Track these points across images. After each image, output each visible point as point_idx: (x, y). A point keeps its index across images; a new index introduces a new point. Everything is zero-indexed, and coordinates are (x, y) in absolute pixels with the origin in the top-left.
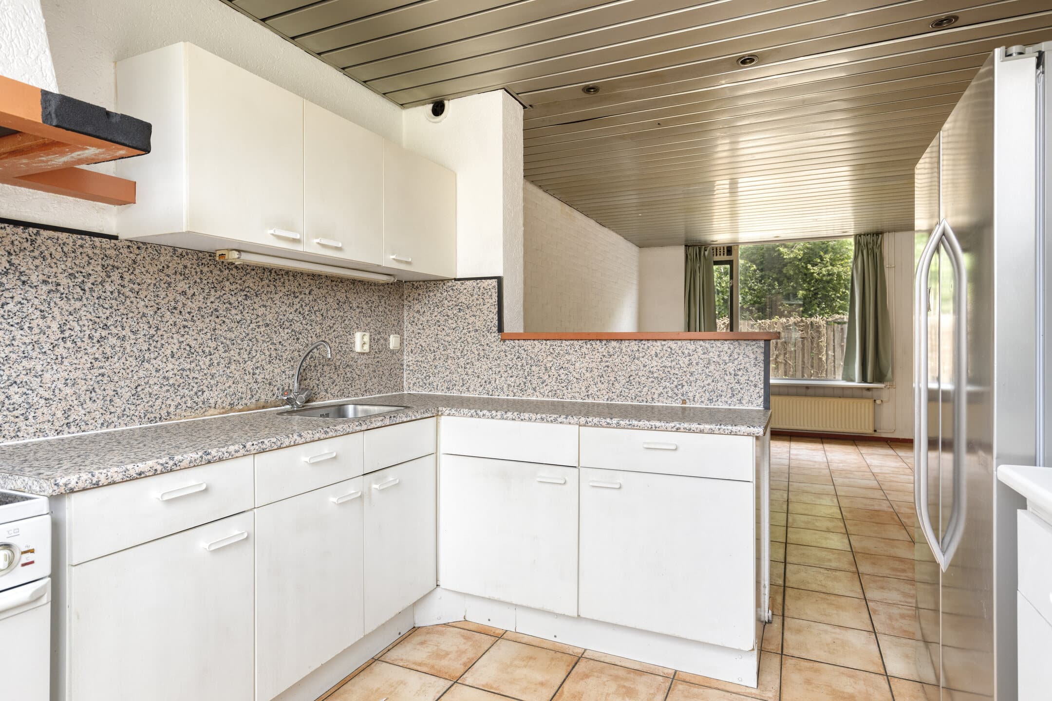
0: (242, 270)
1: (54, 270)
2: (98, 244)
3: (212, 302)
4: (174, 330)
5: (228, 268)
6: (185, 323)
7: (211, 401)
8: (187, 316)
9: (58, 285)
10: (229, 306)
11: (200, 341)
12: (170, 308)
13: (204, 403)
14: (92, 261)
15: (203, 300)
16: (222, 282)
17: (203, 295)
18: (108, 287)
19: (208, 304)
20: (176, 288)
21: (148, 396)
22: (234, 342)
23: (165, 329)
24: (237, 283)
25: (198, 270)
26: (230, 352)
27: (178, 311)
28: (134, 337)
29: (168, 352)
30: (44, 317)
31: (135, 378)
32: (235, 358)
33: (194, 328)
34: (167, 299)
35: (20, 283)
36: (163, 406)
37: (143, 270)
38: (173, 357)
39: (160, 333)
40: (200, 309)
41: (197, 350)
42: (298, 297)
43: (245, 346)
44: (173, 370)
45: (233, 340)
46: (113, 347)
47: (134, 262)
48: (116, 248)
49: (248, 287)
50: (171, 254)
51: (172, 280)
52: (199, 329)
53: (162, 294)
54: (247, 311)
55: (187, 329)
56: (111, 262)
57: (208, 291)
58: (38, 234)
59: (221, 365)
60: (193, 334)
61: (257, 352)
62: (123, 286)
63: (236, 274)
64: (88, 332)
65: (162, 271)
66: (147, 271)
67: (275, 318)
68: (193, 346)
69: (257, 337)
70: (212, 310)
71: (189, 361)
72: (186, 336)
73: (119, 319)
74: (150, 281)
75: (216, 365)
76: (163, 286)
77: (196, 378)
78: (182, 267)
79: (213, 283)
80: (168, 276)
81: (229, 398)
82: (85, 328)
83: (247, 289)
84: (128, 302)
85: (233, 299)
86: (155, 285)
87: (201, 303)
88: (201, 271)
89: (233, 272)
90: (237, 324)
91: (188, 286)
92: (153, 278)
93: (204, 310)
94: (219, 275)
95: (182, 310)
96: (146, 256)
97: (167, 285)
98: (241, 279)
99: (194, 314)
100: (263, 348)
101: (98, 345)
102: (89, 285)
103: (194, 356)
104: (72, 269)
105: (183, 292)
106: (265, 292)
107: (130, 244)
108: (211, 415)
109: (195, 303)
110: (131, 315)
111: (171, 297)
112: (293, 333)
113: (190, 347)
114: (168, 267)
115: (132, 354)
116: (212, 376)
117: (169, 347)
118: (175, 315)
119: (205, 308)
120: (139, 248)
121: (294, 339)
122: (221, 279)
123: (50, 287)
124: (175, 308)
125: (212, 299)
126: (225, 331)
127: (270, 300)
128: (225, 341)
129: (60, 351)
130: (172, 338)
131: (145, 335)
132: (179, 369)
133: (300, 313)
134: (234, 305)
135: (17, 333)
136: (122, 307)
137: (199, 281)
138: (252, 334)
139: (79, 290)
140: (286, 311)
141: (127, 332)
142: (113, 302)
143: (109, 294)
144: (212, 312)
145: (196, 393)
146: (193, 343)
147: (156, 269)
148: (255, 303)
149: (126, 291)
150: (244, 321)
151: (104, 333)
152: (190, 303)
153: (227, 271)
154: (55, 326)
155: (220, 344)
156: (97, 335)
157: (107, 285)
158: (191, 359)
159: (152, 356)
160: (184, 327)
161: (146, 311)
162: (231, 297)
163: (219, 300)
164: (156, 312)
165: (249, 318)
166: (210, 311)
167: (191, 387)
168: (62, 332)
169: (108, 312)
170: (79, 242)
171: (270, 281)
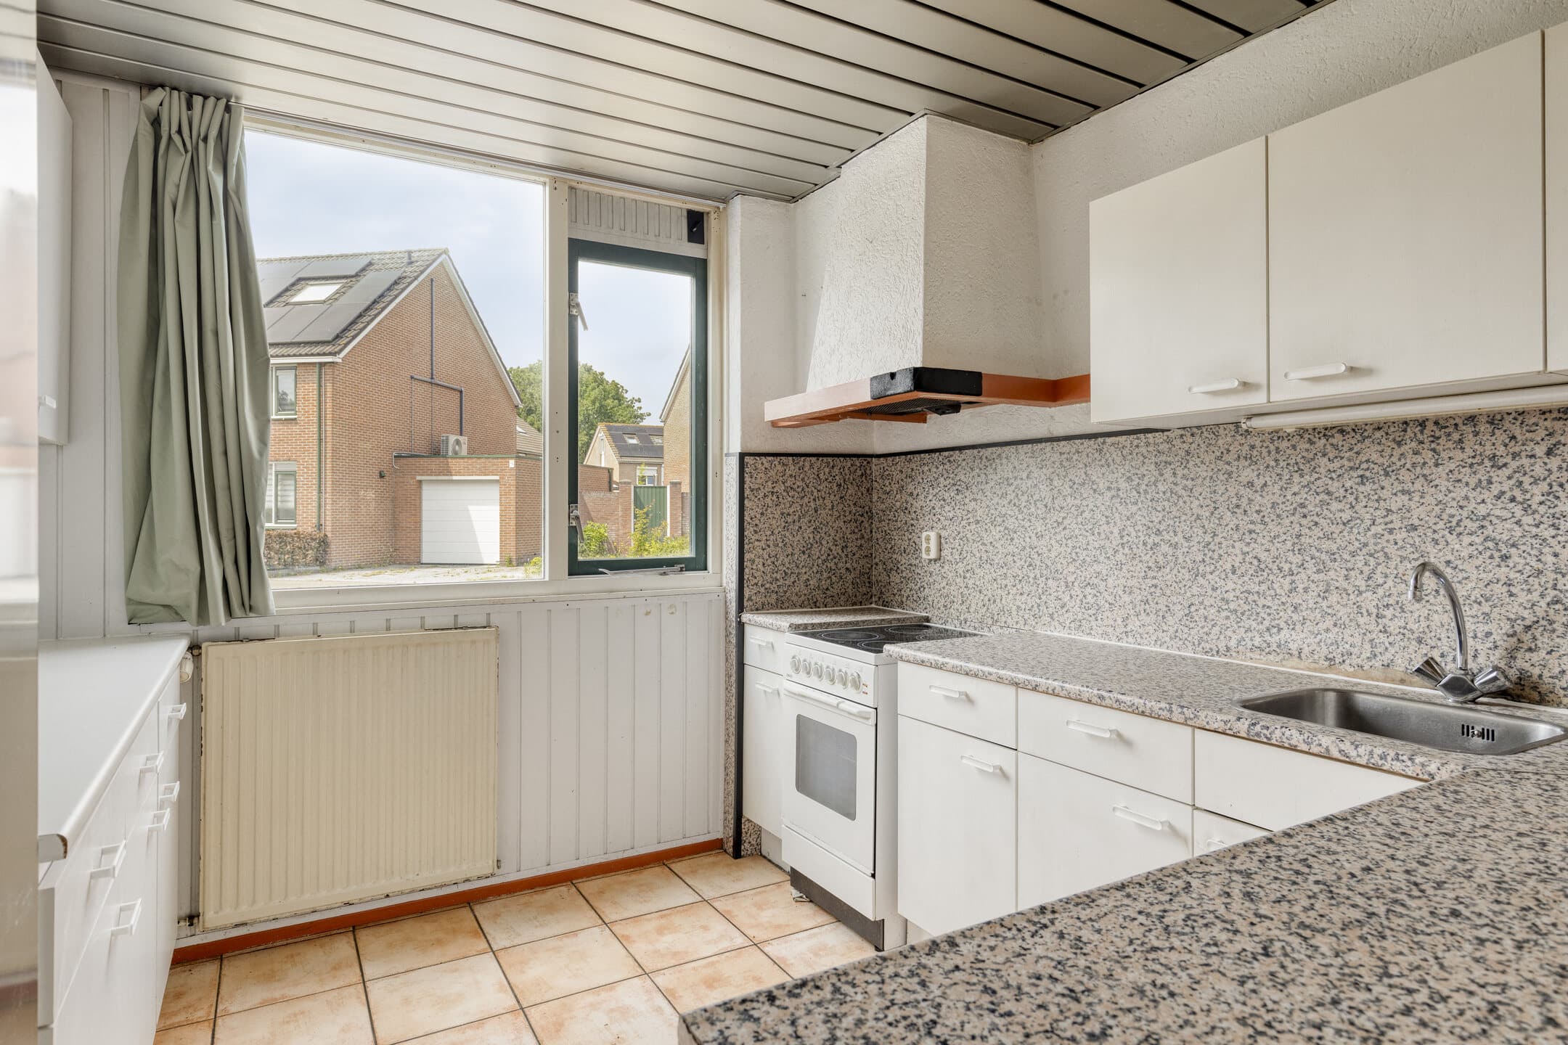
0: (1353, 434)
1: (1116, 475)
2: (1151, 440)
3: (1295, 494)
4: (1236, 537)
5: (1324, 435)
6: (1252, 527)
7: (1291, 645)
8: (1255, 517)
9: (1119, 490)
10: (1326, 497)
11: (1274, 552)
12: (1231, 506)
13: (1279, 646)
14: (1146, 461)
15: (1279, 492)
16: (1313, 459)
17: (1280, 483)
18: (1161, 488)
19: (1289, 497)
20: (1240, 479)
21: (1203, 620)
22: (1337, 556)
23: (1225, 535)
24: (1342, 458)
25: (1272, 448)
26: (1329, 573)
27: (1242, 511)
28: (1187, 544)
29: (1228, 566)
30: (1108, 523)
31: (1188, 594)
32: (1337, 585)
33: (1265, 534)
34: (1227, 494)
35: (1092, 492)
36: (1222, 637)
37: (1198, 461)
38: (1234, 573)
39: (1217, 540)
40: (1274, 505)
41: (1270, 566)
42: (1505, 465)
43: (1360, 565)
44: (1234, 590)
45: (1334, 554)
46: (1165, 555)
47: (1188, 453)
48: (1169, 441)
49: (1367, 461)
50: (1233, 433)
51: (1234, 469)
52: (1272, 534)
53: (1221, 489)
54: (1364, 504)
55: (1254, 535)
56: (1164, 458)
57: (1288, 477)
58: (1104, 443)
59: (1311, 593)
60: (1263, 542)
61: (1386, 577)
62: (1176, 484)
63: (1340, 443)
64: (1142, 538)
65: (1219, 458)
66: (1202, 462)
67: (1434, 514)
68: (1263, 559)
69: (1386, 550)
70: (1295, 505)
71: (1257, 580)
72: (1253, 545)
73: (1172, 523)
74: (1205, 474)
75: (1301, 591)
76: (1222, 478)
77: (1268, 607)
78: (1248, 448)
79: (1297, 463)
80: (1228, 463)
81: (1324, 647)
82: (1140, 534)
83: (1364, 466)
84: (1181, 502)
85: (1334, 486)
86: (1211, 477)
87: (1276, 496)
88: (1277, 448)
89: (1334, 441)
90: (1341, 527)
91: (1256, 473)
92: (1209, 469)
93: (1281, 506)
94: (1307, 450)
95: (1247, 509)
96: (1201, 443)
97: (1226, 476)
98: (1351, 449)
99: (1265, 514)
100: (1401, 571)
101: (1151, 553)
102: (1144, 487)
103: (1265, 574)
104: (1129, 471)
105: (1248, 483)
106: (1408, 466)
107: (1183, 432)
108: (1292, 668)
109: (1268, 498)
110: (1184, 518)
111: (1232, 492)
112: (1490, 544)
113: (1259, 561)
114: (1228, 451)
115: (1184, 565)
116: (1295, 608)
117: (1229, 559)
118: (1238, 515)
119: (1283, 503)
120: (1192, 435)
121: (1491, 557)
122: (1311, 456)
123: (1113, 493)
124: (1238, 506)
125: (1296, 489)
126: (1319, 538)
127: (1421, 479)
128: (1317, 554)
129: (1120, 557)
130: (1233, 547)
131: (1199, 542)
132: (1242, 590)
133: (1513, 499)
134: (1337, 495)
135: (1091, 538)
136: (1174, 509)
137: (1272, 463)
138: (1376, 544)
139: (1135, 493)
140: (1466, 498)
141: (1179, 539)
142: (1166, 503)
143: (1161, 494)
144: (1295, 509)
145: (1268, 629)
146: (1263, 556)
147: (1213, 457)
148: (1382, 488)
149: (1179, 489)
150: (1358, 521)
151: (1157, 539)
152: (1259, 498)
153: (1323, 441)
154: (1116, 531)
155: (1308, 559)
156: (1150, 541)
157: (1159, 485)
158: (1261, 578)
159: (1208, 569)
160: (1251, 532)
161: (1201, 512)
162: (1330, 482)
163: (1307, 490)
164: (1212, 513)
165: (1368, 516)
166: (1292, 507)
167: (1260, 619)
168: (1122, 537)
169: (1160, 515)
170: (1135, 442)
171: (1422, 442)
